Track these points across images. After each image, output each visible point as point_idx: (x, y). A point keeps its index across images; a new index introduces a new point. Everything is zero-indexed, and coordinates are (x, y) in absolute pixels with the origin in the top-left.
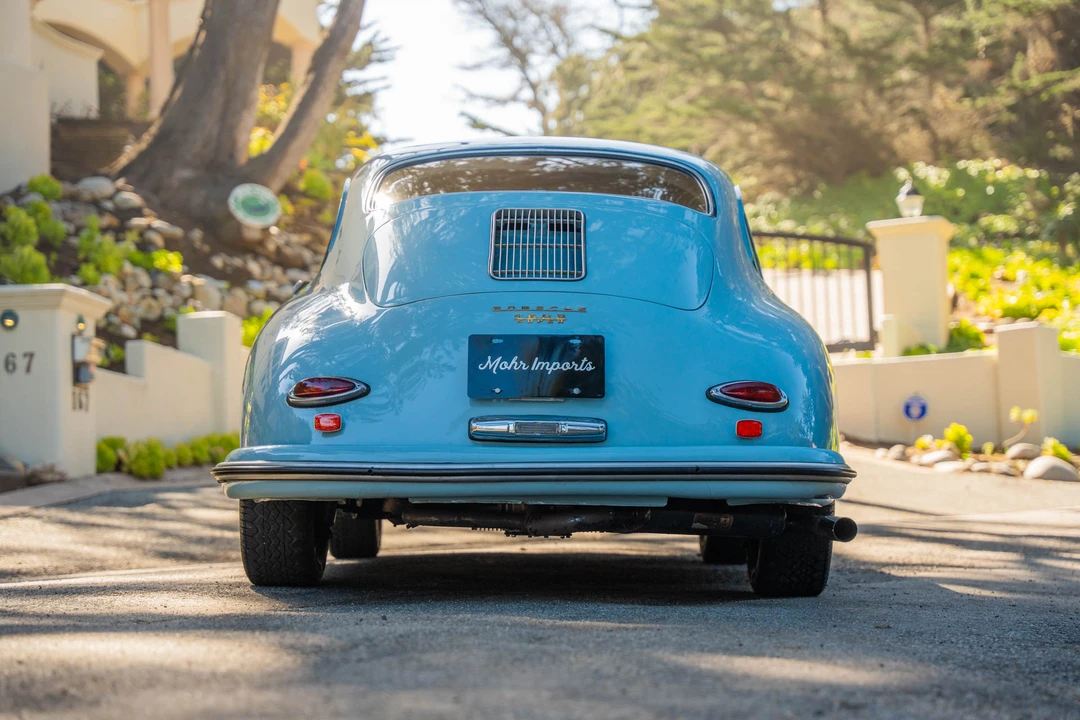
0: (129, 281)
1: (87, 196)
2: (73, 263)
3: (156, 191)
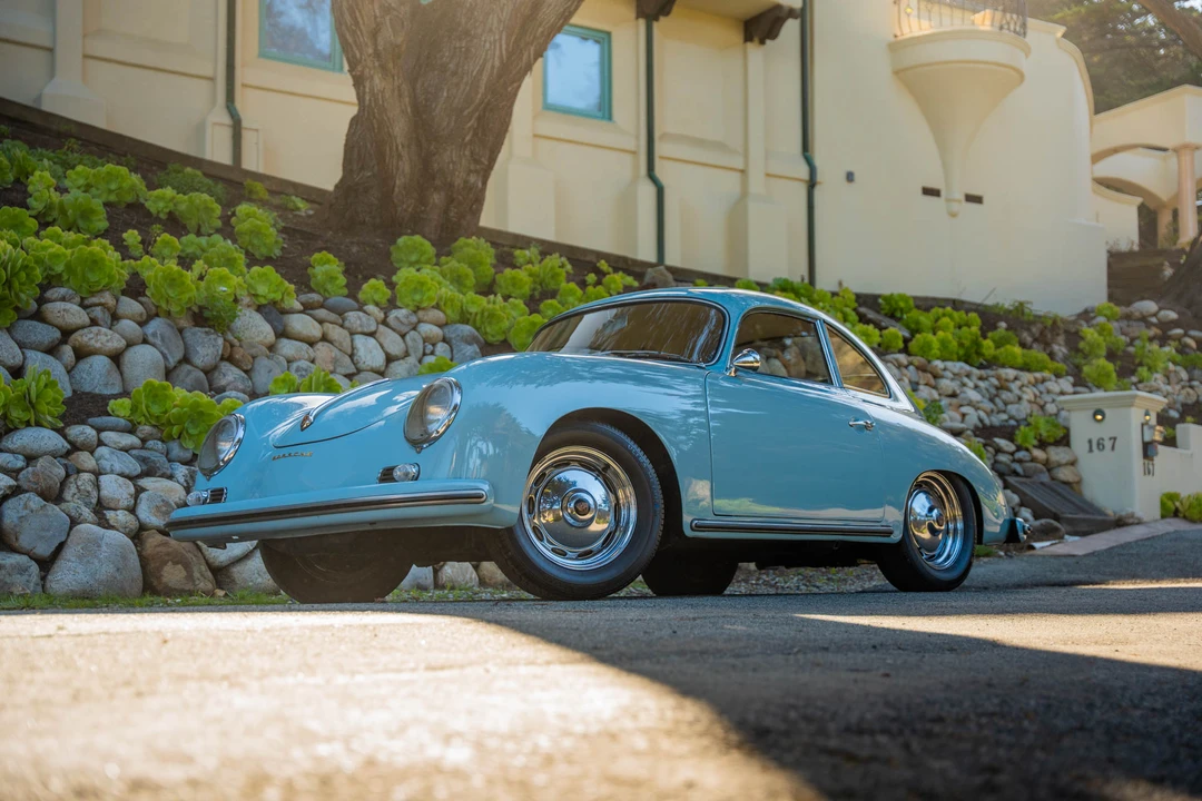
0: (1172, 375)
1: (1137, 314)
2: (1133, 367)
3: (1189, 307)
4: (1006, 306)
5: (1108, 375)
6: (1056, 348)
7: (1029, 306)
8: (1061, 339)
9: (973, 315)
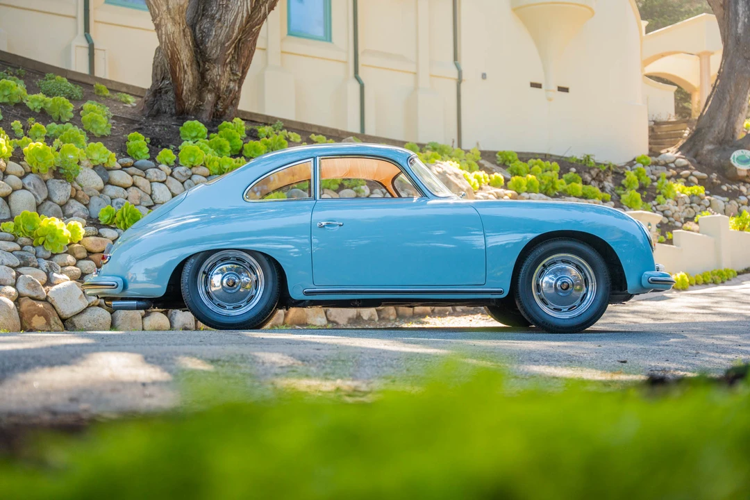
0: (680, 200)
1: (662, 162)
2: (654, 195)
3: (695, 157)
4: (578, 158)
5: (636, 201)
6: (606, 184)
7: (593, 157)
8: (610, 178)
9: (555, 164)
